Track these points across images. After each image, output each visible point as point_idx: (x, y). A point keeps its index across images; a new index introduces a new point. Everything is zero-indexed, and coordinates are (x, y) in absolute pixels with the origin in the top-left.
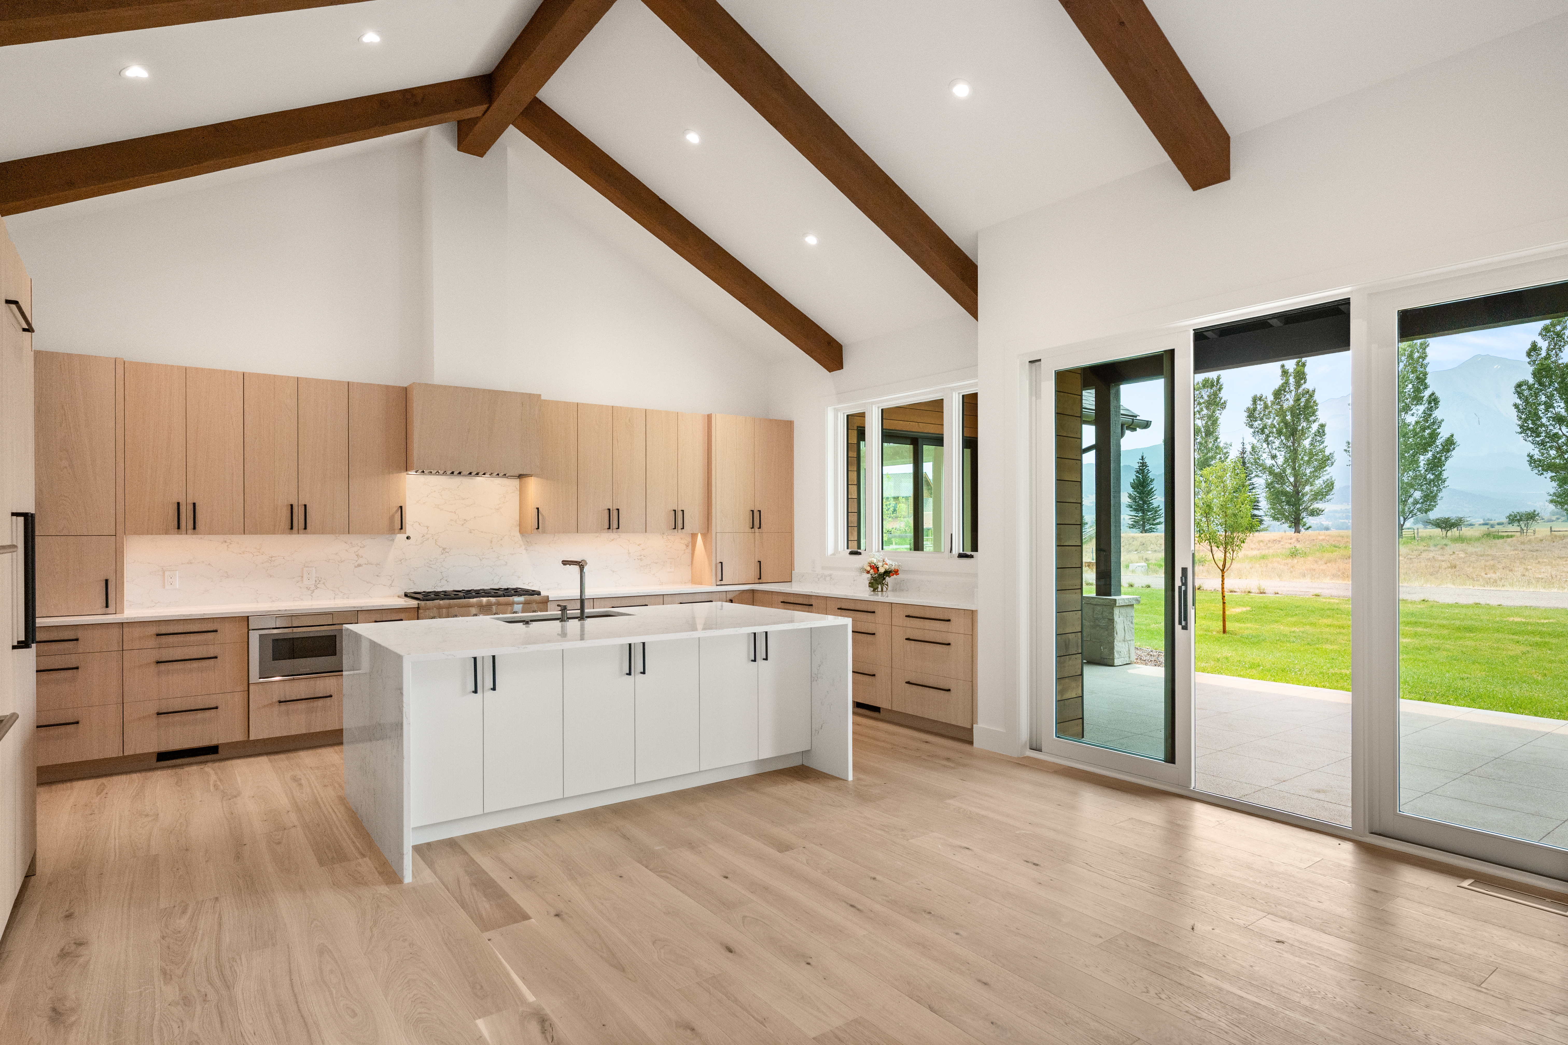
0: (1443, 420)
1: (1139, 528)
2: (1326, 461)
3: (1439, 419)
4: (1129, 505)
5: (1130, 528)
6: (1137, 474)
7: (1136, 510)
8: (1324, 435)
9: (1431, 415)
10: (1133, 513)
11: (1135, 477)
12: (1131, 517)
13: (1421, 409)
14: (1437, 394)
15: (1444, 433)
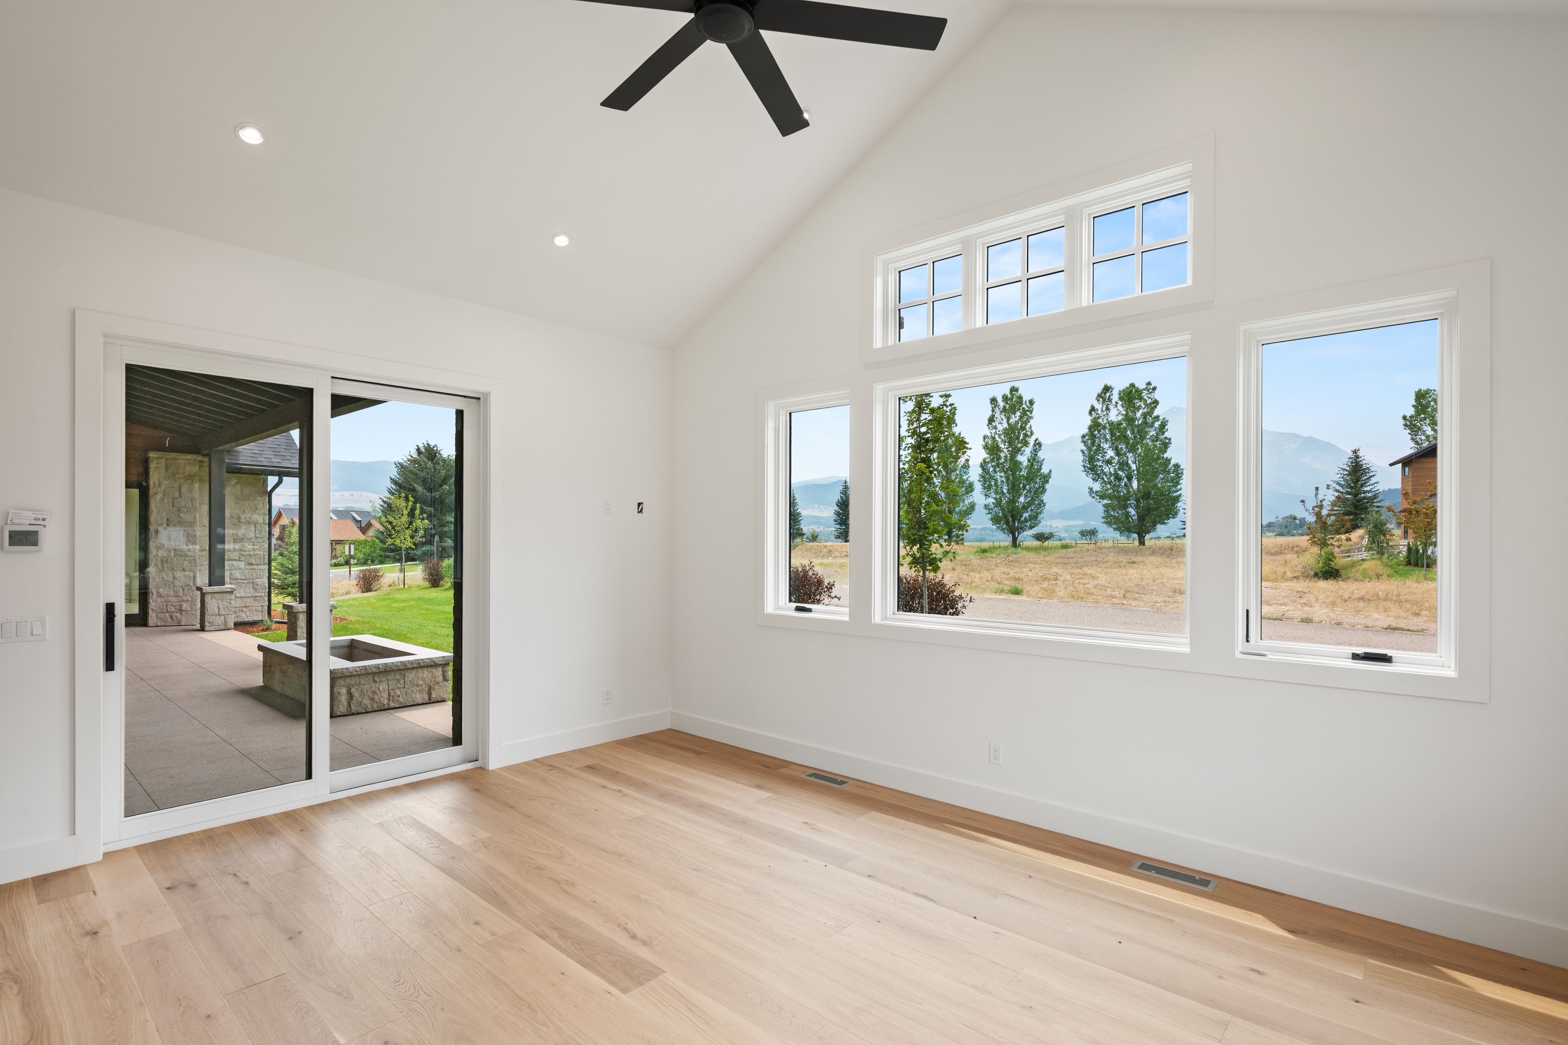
0: (1044, 459)
1: (843, 539)
2: (970, 488)
3: (1042, 458)
4: (835, 520)
5: (836, 538)
6: (842, 495)
7: (840, 524)
8: (969, 468)
9: (1036, 455)
10: (838, 526)
11: (839, 498)
12: (836, 529)
13: (1028, 451)
14: (1041, 440)
15: (1045, 470)
